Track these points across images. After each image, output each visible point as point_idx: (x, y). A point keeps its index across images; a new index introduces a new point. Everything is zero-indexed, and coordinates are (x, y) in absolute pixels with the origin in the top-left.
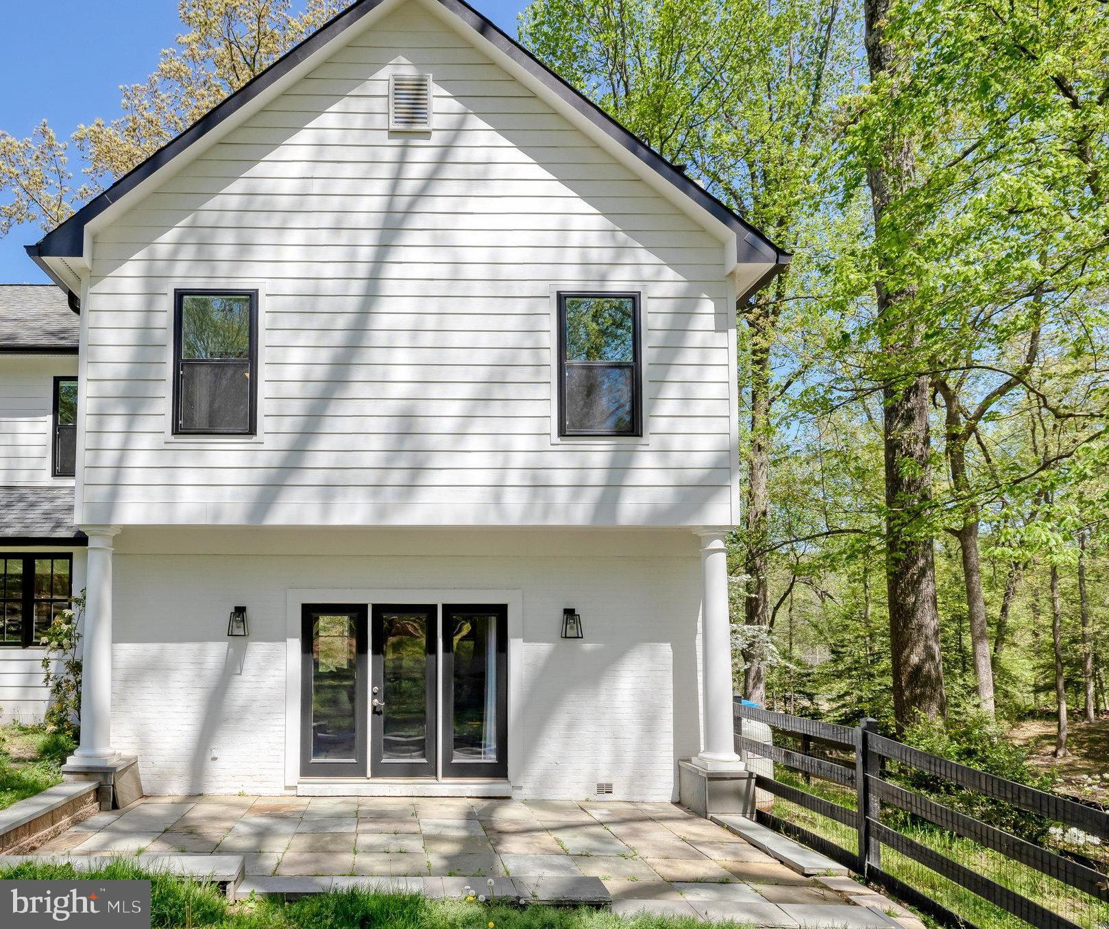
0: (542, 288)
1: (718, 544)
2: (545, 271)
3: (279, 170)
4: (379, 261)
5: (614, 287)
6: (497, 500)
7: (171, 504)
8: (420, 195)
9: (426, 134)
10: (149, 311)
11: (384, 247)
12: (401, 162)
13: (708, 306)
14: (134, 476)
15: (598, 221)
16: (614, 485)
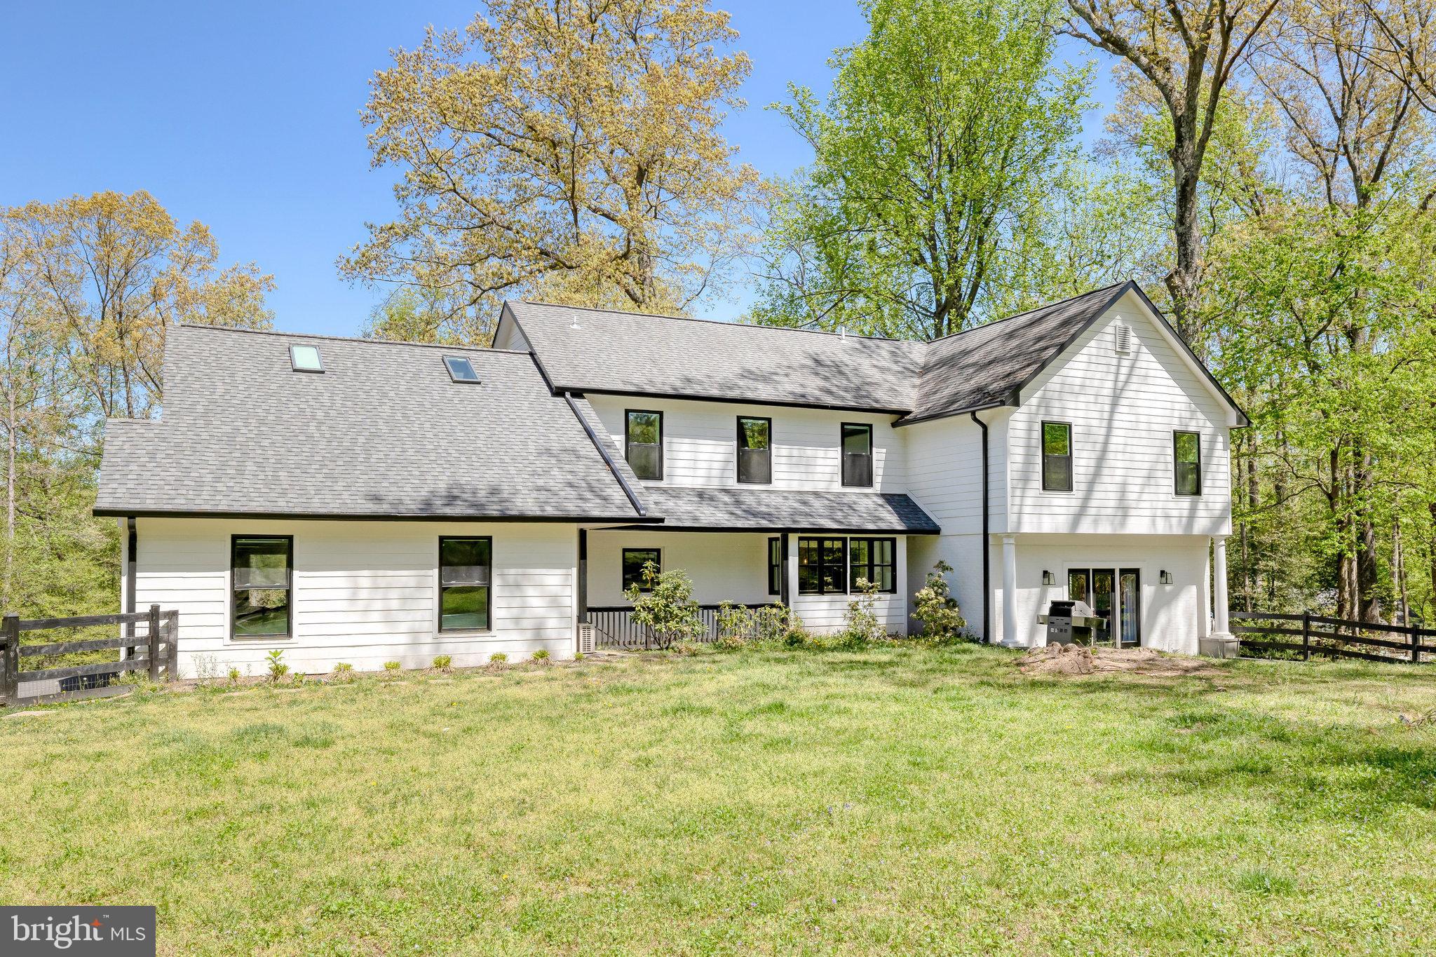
0: (1166, 428)
1: (1223, 542)
2: (1166, 420)
3: (1072, 373)
4: (1112, 412)
5: (1192, 429)
6: (1154, 523)
7: (1040, 523)
8: (1126, 382)
9: (1128, 354)
10: (1030, 430)
11: (1114, 405)
12: (1119, 366)
13: (1220, 439)
14: (1027, 509)
15: (1186, 399)
16: (1192, 517)
